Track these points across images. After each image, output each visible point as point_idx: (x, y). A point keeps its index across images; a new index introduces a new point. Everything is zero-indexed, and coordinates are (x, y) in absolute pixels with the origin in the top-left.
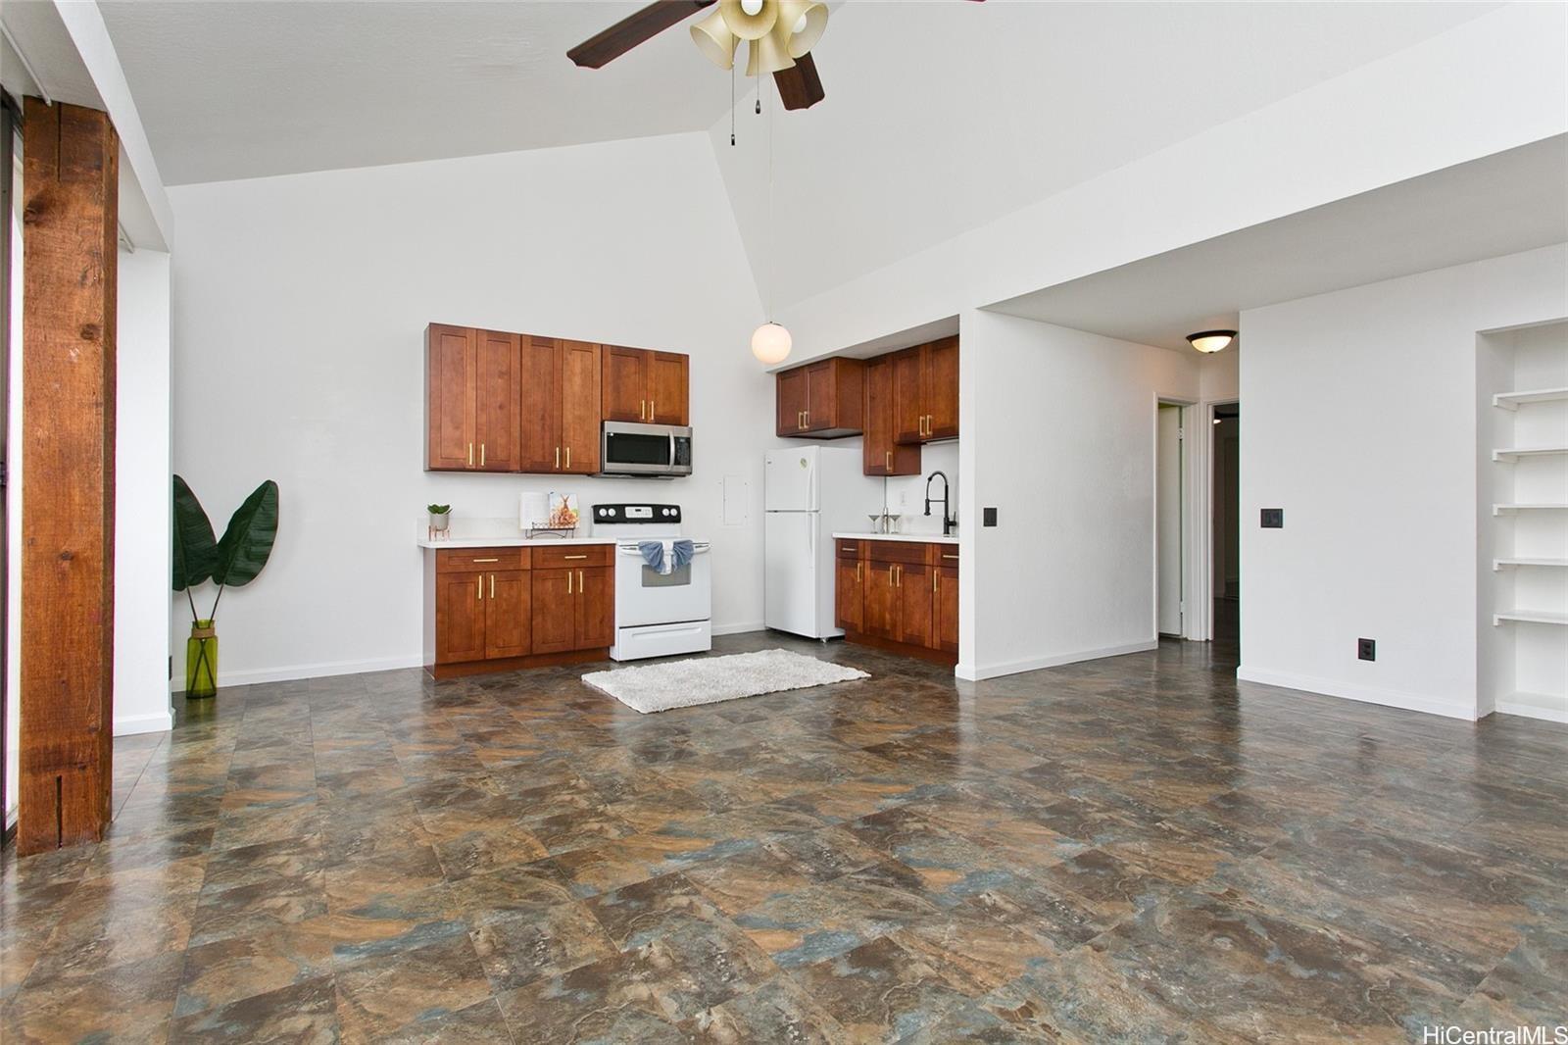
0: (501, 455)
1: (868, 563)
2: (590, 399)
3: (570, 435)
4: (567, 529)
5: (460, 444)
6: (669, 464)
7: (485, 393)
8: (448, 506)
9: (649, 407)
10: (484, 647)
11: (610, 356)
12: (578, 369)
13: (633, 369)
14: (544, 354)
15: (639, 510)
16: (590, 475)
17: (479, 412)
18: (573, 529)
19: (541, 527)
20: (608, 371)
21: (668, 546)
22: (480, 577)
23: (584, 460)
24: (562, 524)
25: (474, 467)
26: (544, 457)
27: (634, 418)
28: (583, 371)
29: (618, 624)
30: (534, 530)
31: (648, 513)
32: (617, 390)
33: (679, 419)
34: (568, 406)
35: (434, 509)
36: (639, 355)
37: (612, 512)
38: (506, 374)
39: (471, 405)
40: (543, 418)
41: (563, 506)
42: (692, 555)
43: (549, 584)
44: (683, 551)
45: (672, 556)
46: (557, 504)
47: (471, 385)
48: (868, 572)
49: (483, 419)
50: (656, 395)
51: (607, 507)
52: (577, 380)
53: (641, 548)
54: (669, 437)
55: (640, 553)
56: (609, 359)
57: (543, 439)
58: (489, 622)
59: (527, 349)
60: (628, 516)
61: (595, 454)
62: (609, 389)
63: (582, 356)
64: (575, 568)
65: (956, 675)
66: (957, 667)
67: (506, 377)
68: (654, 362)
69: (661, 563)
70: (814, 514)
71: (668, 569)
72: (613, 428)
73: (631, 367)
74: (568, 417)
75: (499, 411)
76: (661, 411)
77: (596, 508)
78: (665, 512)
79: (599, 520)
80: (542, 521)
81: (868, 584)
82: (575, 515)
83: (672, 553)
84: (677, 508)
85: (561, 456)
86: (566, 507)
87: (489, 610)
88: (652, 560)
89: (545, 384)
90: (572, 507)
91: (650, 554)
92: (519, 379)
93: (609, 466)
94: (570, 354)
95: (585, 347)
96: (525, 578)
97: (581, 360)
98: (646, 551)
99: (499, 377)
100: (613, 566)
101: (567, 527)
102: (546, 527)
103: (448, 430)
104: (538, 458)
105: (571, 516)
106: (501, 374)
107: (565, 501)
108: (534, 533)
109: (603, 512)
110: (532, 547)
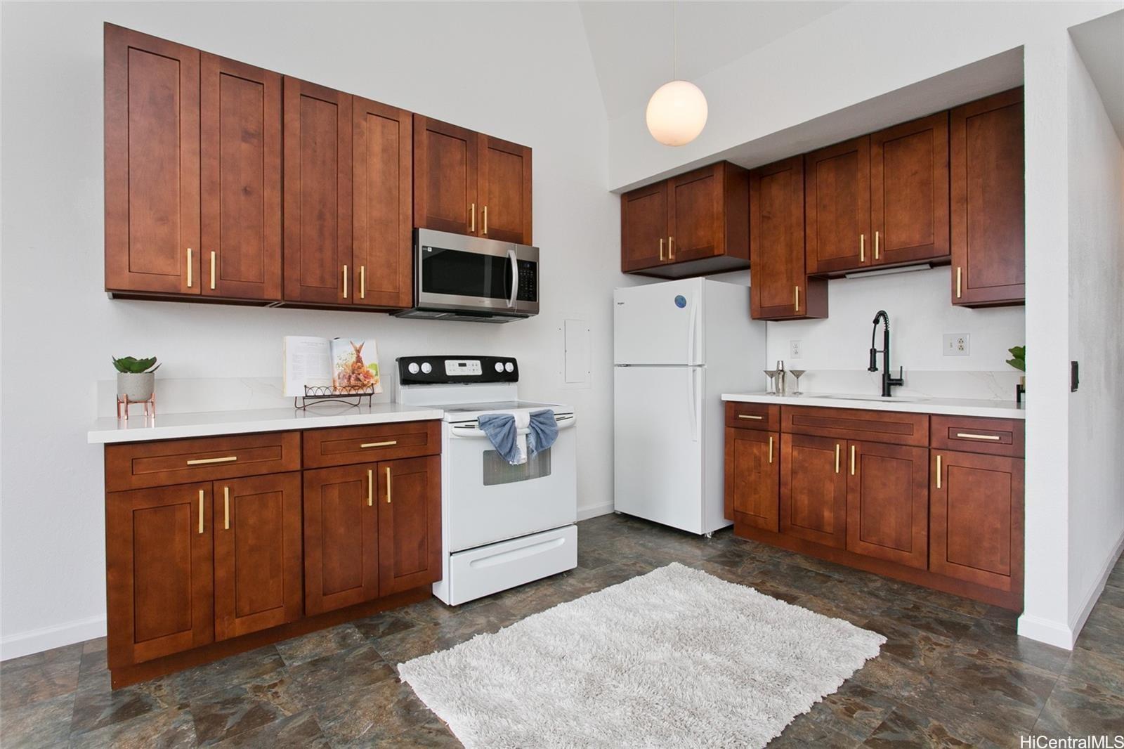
0: (248, 272)
1: (786, 438)
2: (395, 192)
3: (363, 247)
4: (360, 395)
5: (171, 250)
6: (509, 298)
7: (216, 163)
8: (154, 360)
9: (482, 212)
10: (212, 619)
11: (425, 133)
12: (377, 144)
13: (458, 157)
14: (322, 115)
15: (464, 365)
16: (394, 312)
17: (205, 196)
18: (370, 395)
19: (320, 393)
20: (423, 153)
21: (522, 420)
22: (201, 493)
23: (387, 287)
24: (353, 387)
25: (197, 291)
26: (322, 279)
27: (460, 228)
28: (384, 150)
29: (447, 546)
30: (307, 397)
31: (475, 368)
32: (435, 185)
33: (519, 233)
34: (361, 201)
35: (126, 365)
36: (467, 138)
37: (426, 368)
38: (255, 136)
39: (192, 184)
40: (321, 217)
41: (354, 359)
42: (556, 433)
43: (334, 494)
44: (544, 427)
45: (527, 435)
46: (343, 354)
47: (188, 147)
48: (786, 449)
49: (213, 207)
50: (490, 199)
51: (419, 360)
52: (376, 163)
53: (482, 425)
54: (509, 260)
55: (482, 433)
56: (424, 137)
57: (321, 249)
58: (221, 573)
59: (293, 101)
60: (449, 373)
61: (403, 280)
62: (423, 182)
63: (383, 126)
64: (377, 462)
65: (1019, 633)
66: (1021, 620)
67: (255, 141)
68: (486, 151)
69: (512, 449)
70: (699, 369)
71: (522, 456)
72: (431, 239)
73: (455, 153)
74: (362, 219)
75: (243, 198)
76: (496, 224)
77: (404, 362)
78: (499, 367)
79: (408, 380)
80: (320, 384)
81: (786, 467)
82: (373, 372)
83: (527, 431)
84: (513, 361)
85: (351, 280)
86: (359, 360)
87: (221, 550)
88: (501, 445)
89: (324, 162)
90: (369, 359)
91: (496, 435)
92: (278, 147)
93: (426, 298)
94: (366, 120)
95: (389, 114)
96: (291, 487)
97: (383, 133)
98: (491, 431)
99: (244, 139)
100: (437, 454)
101: (361, 392)
102: (328, 393)
103: (143, 221)
104: (313, 281)
105: (367, 375)
106: (247, 136)
107: (358, 351)
108: (307, 402)
109: (413, 368)
110: (302, 431)
